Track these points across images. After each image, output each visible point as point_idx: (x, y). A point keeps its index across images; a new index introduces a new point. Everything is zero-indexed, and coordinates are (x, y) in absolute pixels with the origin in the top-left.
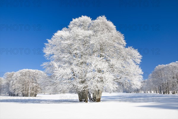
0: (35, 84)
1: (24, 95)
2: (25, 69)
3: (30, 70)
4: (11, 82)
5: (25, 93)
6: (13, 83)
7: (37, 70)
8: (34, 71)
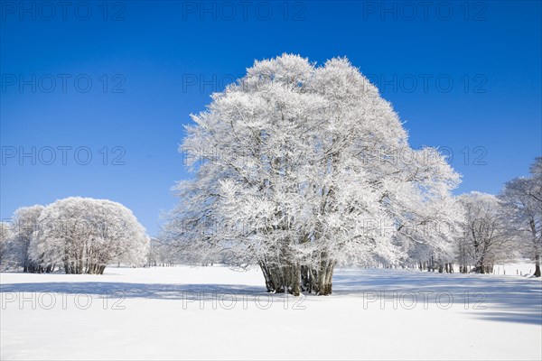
0: (102, 241)
1: (68, 270)
2: (72, 198)
3: (86, 199)
4: (35, 233)
5: (73, 263)
6: (38, 236)
7: (107, 201)
8: (99, 202)
